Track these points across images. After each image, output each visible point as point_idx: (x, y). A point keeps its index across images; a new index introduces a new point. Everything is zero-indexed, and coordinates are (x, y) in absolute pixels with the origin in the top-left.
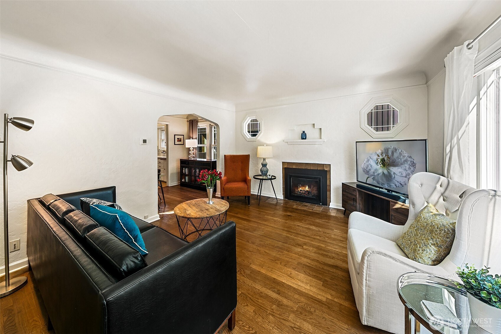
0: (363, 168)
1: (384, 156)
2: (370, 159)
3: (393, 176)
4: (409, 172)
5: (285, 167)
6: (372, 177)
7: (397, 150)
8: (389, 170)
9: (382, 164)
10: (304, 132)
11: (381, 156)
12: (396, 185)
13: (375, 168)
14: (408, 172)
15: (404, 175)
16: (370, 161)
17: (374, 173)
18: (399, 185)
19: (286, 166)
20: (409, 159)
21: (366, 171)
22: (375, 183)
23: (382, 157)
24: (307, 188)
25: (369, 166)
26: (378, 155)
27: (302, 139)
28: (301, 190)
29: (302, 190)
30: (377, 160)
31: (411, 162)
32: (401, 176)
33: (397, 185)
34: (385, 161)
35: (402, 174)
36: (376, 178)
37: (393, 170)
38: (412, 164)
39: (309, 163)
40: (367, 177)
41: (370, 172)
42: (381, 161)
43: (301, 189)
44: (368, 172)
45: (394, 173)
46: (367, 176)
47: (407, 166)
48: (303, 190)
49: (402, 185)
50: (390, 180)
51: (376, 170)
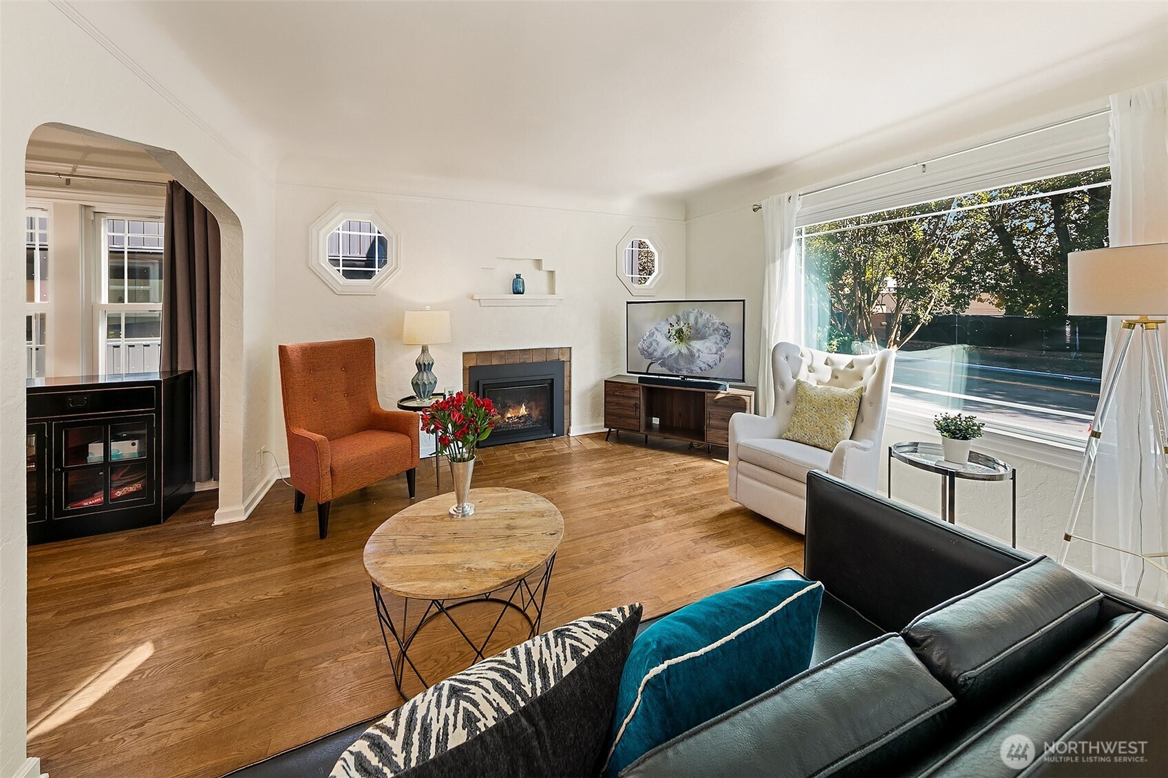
0: (641, 348)
1: (682, 324)
2: (656, 332)
3: (697, 355)
4: (721, 345)
5: (472, 365)
6: (660, 361)
7: (704, 315)
8: (690, 346)
9: (679, 338)
10: (518, 276)
11: (676, 325)
12: (700, 368)
13: (665, 346)
14: (719, 345)
15: (714, 350)
16: (655, 336)
17: (663, 354)
18: (707, 366)
19: (473, 363)
20: (721, 327)
21: (646, 353)
22: (665, 370)
23: (678, 327)
24: (523, 411)
25: (654, 344)
26: (671, 324)
27: (514, 294)
28: (508, 418)
29: (512, 417)
30: (669, 332)
31: (724, 330)
32: (709, 354)
33: (703, 368)
34: (683, 332)
35: (710, 350)
36: (667, 362)
37: (696, 345)
38: (725, 333)
39: (529, 349)
40: (649, 363)
41: (655, 354)
42: (676, 333)
43: (509, 415)
44: (651, 354)
45: (699, 350)
46: (650, 361)
47: (719, 338)
48: (515, 416)
49: (710, 366)
50: (692, 362)
51: (667, 349)
